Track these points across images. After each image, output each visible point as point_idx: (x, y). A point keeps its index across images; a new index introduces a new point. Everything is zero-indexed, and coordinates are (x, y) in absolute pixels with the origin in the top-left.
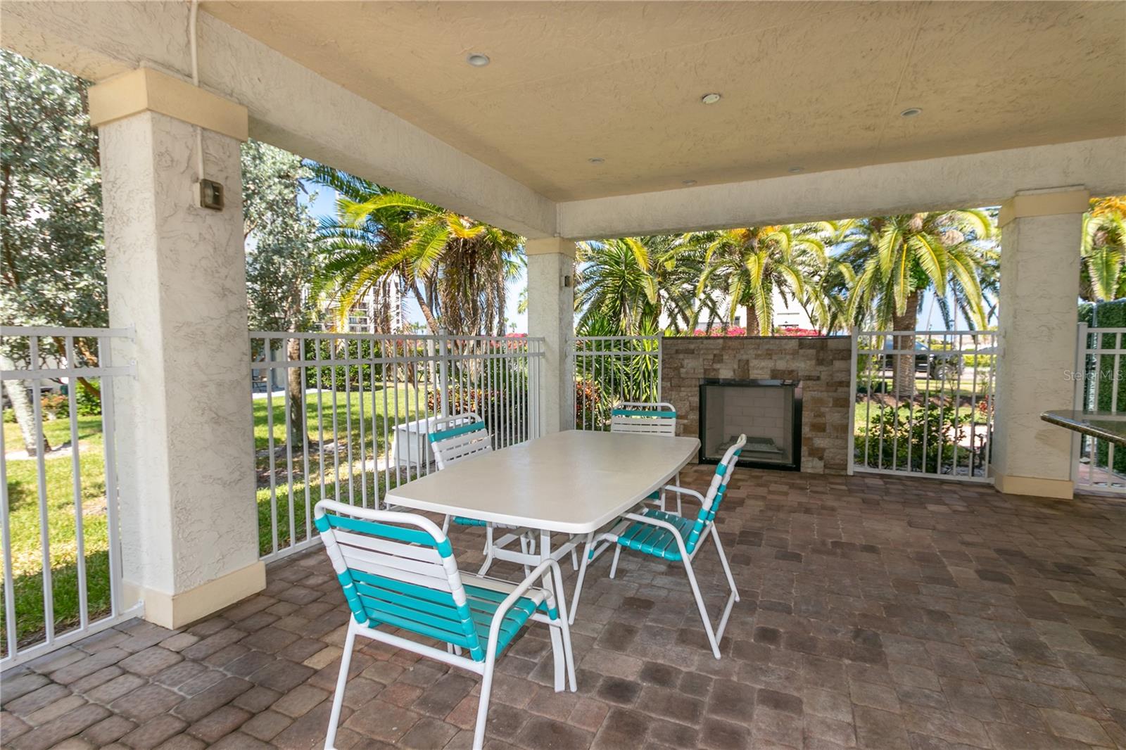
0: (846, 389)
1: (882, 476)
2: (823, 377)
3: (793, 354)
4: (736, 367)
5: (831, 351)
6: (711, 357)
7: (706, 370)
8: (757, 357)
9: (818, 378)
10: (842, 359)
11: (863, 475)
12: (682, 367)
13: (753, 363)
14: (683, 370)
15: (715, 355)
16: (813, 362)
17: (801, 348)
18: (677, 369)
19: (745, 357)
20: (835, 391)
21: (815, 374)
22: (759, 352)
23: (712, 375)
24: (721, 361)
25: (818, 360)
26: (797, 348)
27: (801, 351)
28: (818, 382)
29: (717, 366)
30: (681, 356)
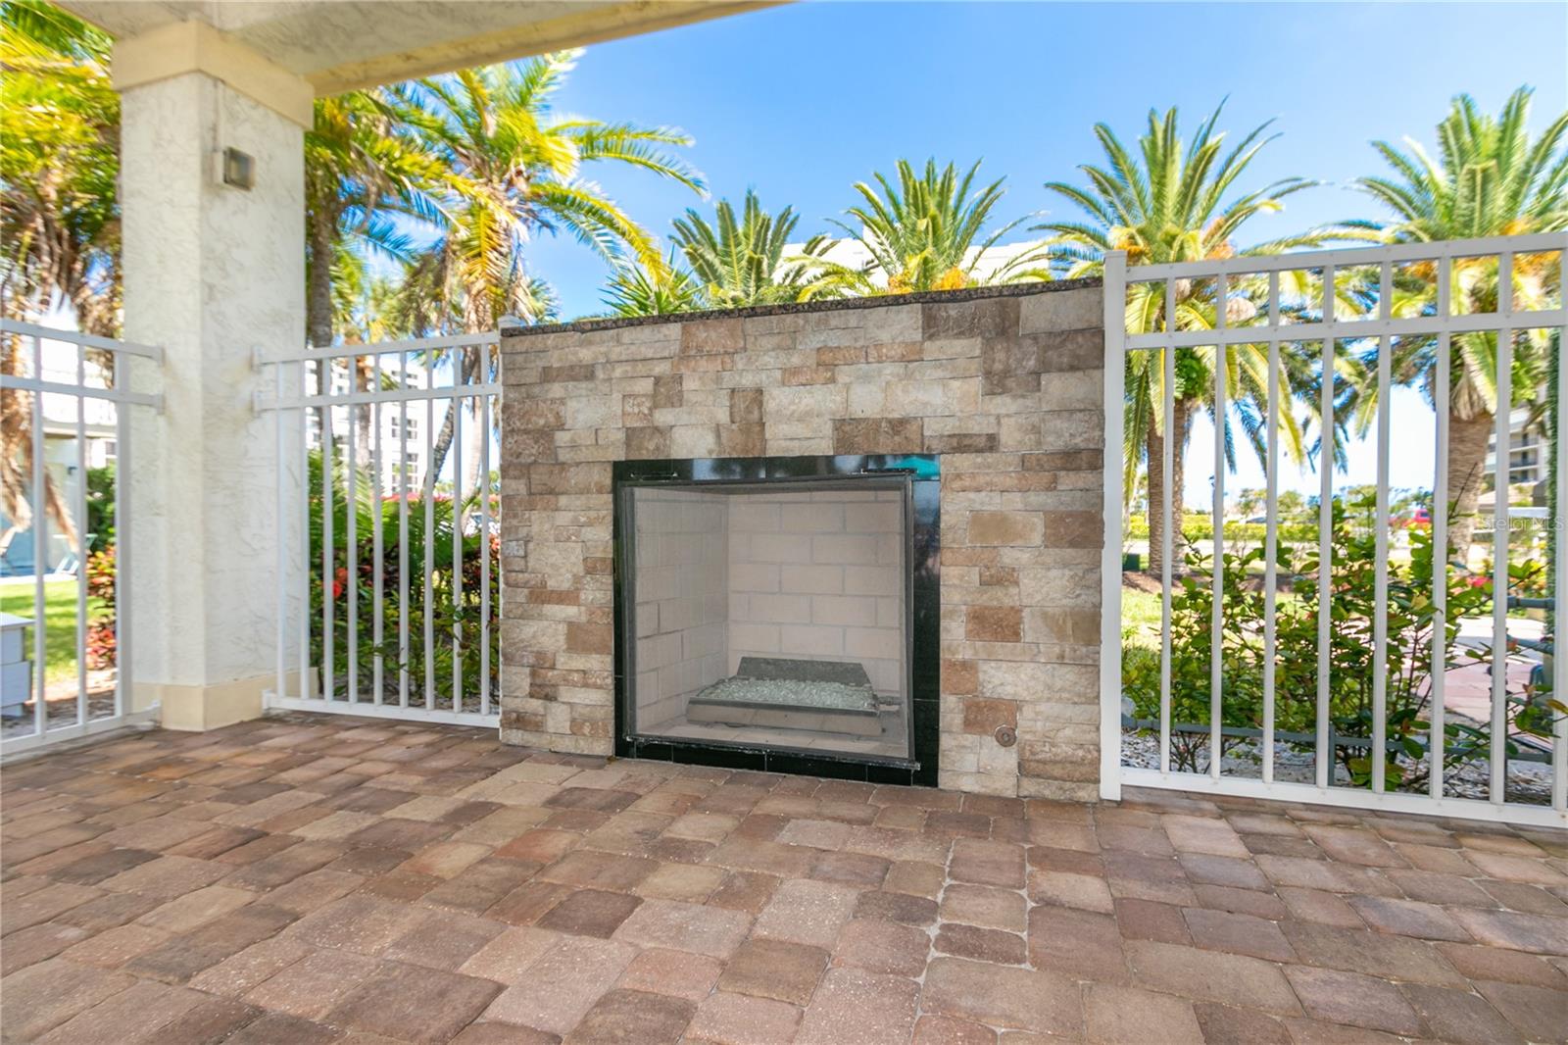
0: (1084, 479)
1: (1227, 807)
2: (1009, 436)
3: (904, 360)
4: (723, 416)
5: (1035, 338)
6: (645, 386)
7: (631, 434)
8: (790, 375)
9: (992, 443)
10: (1073, 368)
11: (1157, 803)
12: (561, 427)
13: (779, 399)
14: (562, 438)
15: (658, 381)
16: (977, 384)
17: (931, 337)
18: (545, 434)
19: (748, 380)
20: (1052, 486)
21: (979, 427)
22: (796, 360)
23: (648, 451)
24: (676, 400)
25: (988, 374)
26: (918, 336)
27: (932, 348)
28: (990, 457)
29: (663, 417)
30: (556, 390)
